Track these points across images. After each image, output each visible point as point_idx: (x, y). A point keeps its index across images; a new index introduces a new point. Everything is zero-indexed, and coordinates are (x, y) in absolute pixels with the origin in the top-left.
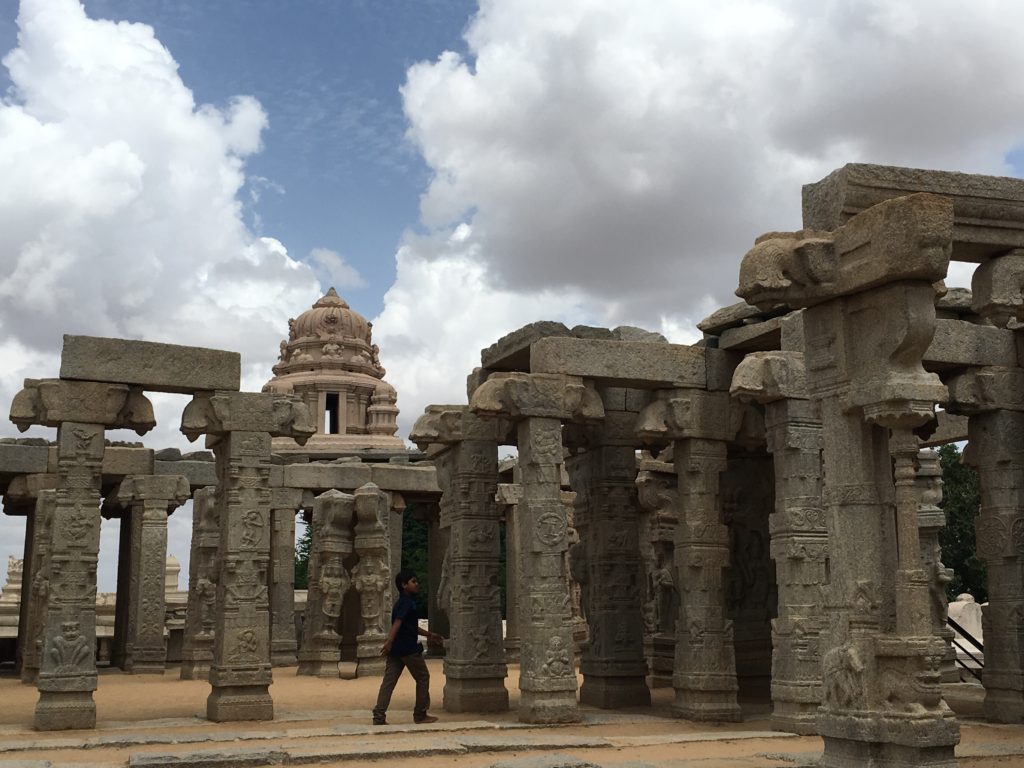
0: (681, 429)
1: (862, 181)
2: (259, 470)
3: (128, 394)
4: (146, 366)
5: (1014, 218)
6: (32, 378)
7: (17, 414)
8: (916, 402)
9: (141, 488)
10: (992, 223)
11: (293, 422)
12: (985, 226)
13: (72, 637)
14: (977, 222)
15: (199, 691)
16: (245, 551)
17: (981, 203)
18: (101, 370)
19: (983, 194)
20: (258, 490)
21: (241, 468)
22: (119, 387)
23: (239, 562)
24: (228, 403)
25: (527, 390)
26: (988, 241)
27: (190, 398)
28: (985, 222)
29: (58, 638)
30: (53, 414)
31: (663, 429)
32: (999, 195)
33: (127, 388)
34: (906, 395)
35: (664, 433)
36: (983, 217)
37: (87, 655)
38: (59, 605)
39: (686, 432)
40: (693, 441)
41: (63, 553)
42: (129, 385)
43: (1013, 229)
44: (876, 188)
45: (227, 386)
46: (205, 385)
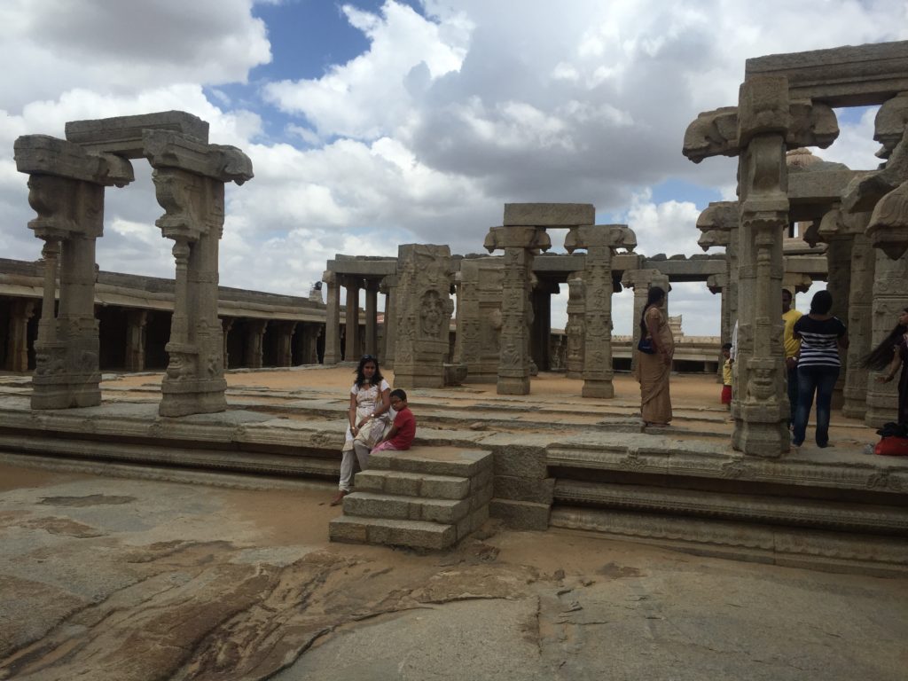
0: (848, 228)
1: (758, 69)
2: (603, 267)
3: (535, 231)
4: (543, 216)
5: (893, 71)
6: (494, 226)
7: (488, 245)
8: (761, 212)
9: (633, 277)
10: (873, 78)
11: (623, 239)
12: (866, 81)
13: (511, 351)
14: (860, 79)
15: (579, 385)
16: (595, 310)
17: (858, 66)
18: (522, 220)
19: (861, 59)
20: (603, 278)
21: (593, 266)
22: (531, 228)
23: (592, 316)
24: (585, 232)
25: (729, 212)
26: (871, 90)
27: (568, 230)
28: (866, 78)
29: (506, 352)
30: (501, 244)
31: (835, 228)
32: (876, 57)
33: (534, 228)
34: (753, 210)
35: (836, 232)
36: (864, 74)
37: (519, 360)
38: (506, 336)
39: (851, 230)
40: (857, 236)
41: (507, 311)
42: (536, 226)
43: (894, 79)
44: (769, 72)
45: (585, 222)
46: (573, 223)
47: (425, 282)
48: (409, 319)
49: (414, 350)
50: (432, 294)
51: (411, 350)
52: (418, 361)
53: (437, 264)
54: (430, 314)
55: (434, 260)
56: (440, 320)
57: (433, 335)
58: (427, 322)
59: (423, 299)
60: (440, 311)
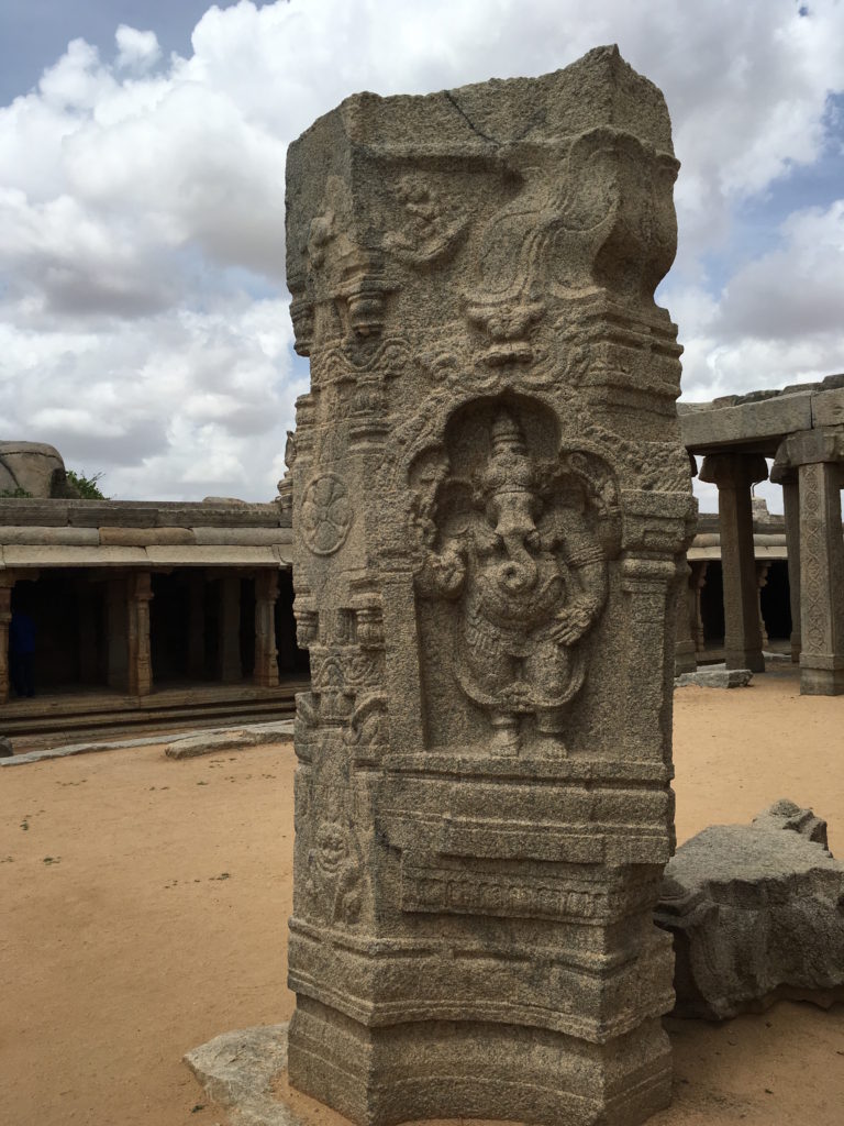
47: (452, 344)
48: (350, 614)
49: (382, 840)
50: (504, 427)
51: (367, 835)
52: (417, 918)
53: (539, 203)
54: (493, 571)
55: (513, 182)
56: (579, 609)
57: (524, 722)
58: (480, 634)
59: (436, 472)
60: (582, 546)
